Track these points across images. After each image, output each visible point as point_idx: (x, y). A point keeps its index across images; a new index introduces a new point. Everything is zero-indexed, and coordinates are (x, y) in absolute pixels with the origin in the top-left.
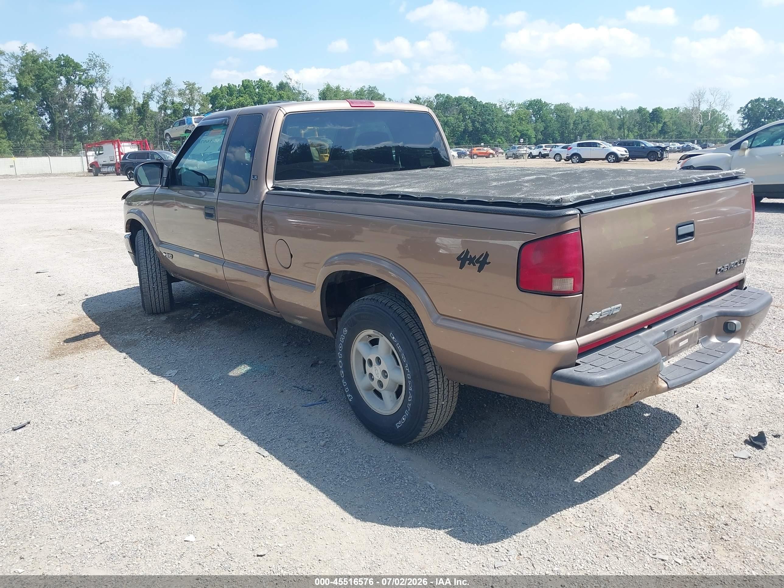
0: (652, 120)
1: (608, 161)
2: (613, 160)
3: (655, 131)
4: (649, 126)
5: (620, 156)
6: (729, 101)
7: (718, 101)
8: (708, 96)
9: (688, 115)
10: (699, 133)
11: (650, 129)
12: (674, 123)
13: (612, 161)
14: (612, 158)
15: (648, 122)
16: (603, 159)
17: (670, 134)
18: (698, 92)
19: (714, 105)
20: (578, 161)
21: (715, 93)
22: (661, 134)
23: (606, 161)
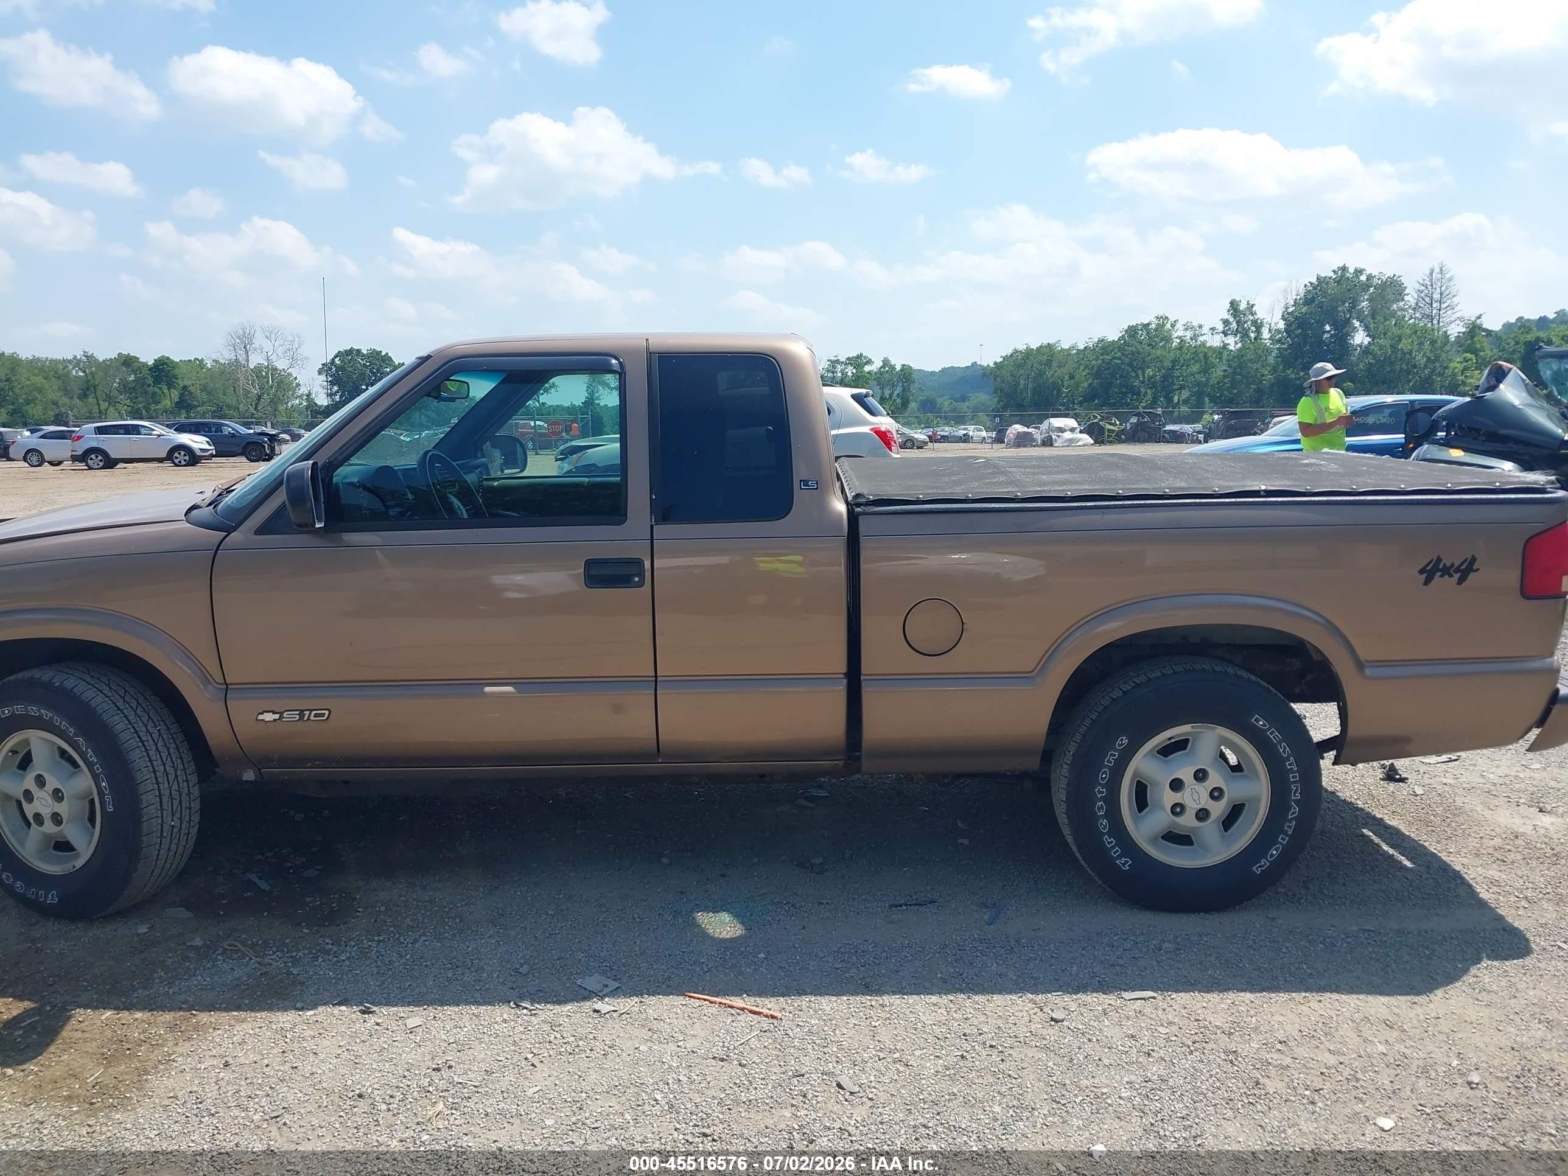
0: (157, 380)
1: (173, 462)
2: (185, 461)
3: (167, 403)
4: (154, 394)
5: (199, 453)
6: (300, 351)
7: (280, 351)
8: (259, 341)
9: (228, 373)
10: (256, 409)
11: (155, 399)
12: (204, 389)
13: (183, 463)
14: (181, 457)
15: (149, 386)
16: (160, 460)
17: (199, 409)
18: (240, 332)
19: (273, 358)
20: (101, 464)
21: (273, 336)
22: (180, 410)
23: (168, 464)
